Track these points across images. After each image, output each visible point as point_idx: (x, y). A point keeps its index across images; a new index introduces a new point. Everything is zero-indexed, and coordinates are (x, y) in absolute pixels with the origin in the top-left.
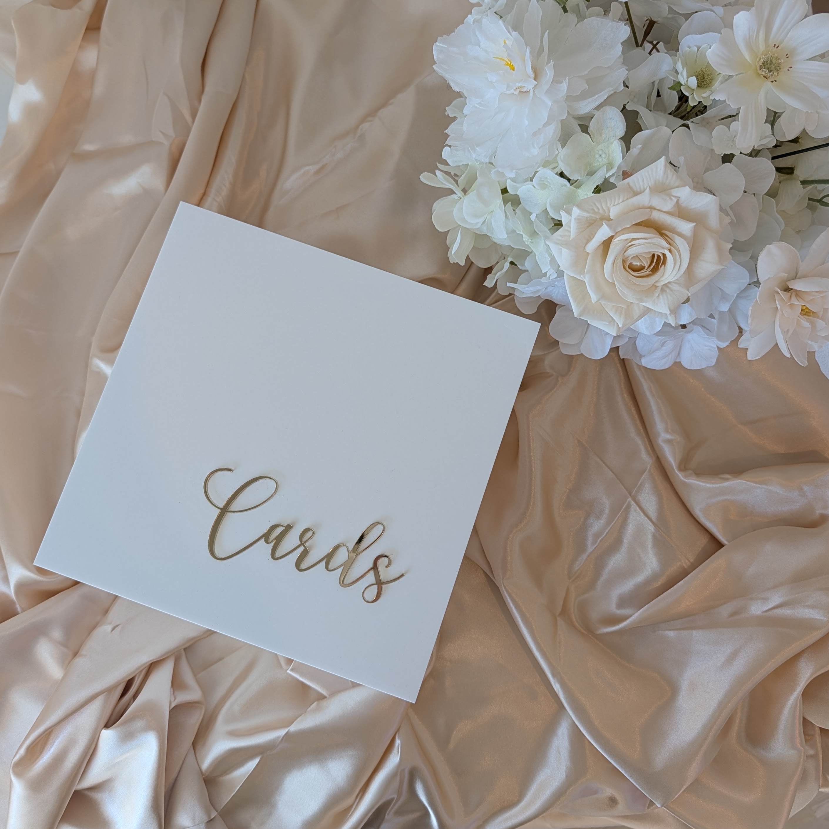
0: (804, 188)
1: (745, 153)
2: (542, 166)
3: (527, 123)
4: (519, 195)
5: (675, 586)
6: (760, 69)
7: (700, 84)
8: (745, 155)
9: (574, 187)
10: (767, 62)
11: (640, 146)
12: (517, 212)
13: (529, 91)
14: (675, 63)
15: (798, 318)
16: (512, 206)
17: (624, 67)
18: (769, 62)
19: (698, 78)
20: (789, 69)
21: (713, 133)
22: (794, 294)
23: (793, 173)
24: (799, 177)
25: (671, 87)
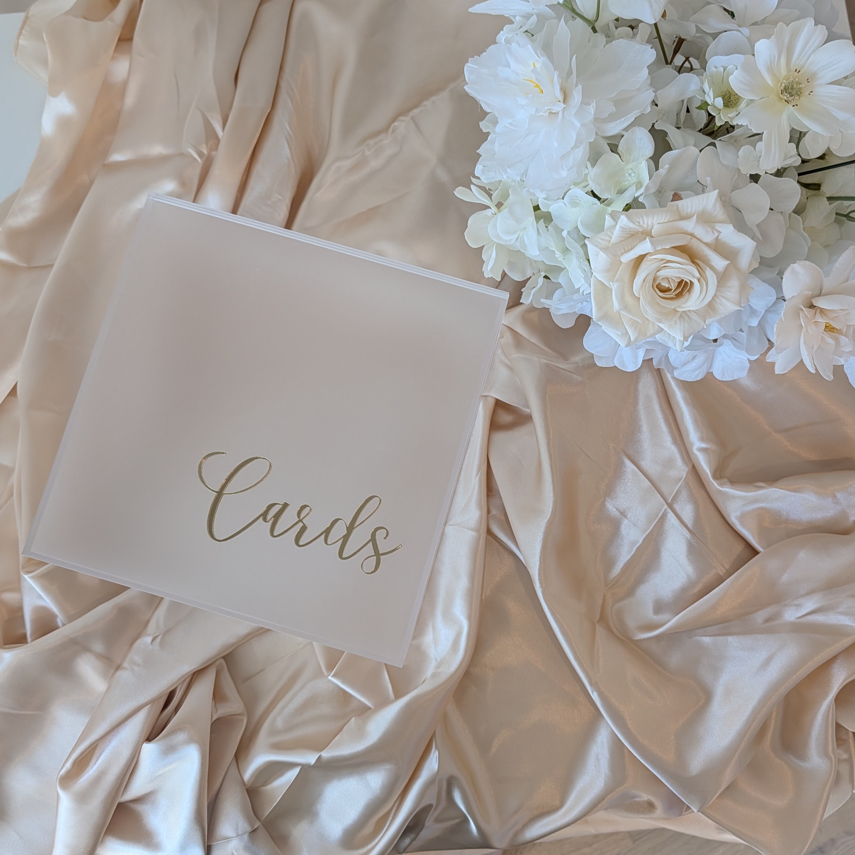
0: (830, 204)
1: (770, 173)
2: (573, 185)
3: (556, 144)
4: (551, 212)
5: (711, 593)
6: (782, 94)
7: (726, 104)
8: (771, 174)
9: (604, 205)
10: (788, 87)
11: (667, 166)
12: (549, 229)
13: (558, 112)
14: (702, 83)
15: (823, 335)
16: (544, 223)
17: (650, 89)
18: (790, 87)
19: (724, 98)
20: (810, 93)
21: (739, 153)
22: (818, 311)
23: (820, 189)
24: (825, 193)
25: (698, 107)
